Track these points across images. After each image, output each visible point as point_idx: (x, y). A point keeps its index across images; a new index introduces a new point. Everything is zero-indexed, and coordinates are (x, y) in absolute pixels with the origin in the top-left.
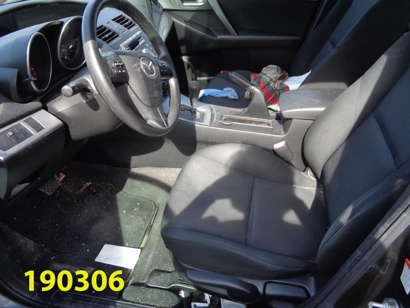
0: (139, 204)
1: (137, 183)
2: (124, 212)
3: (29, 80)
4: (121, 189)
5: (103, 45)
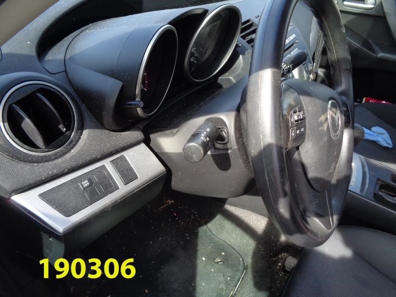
0: (223, 254)
1: (229, 226)
2: (204, 259)
3: (135, 105)
4: (206, 223)
5: (246, 50)
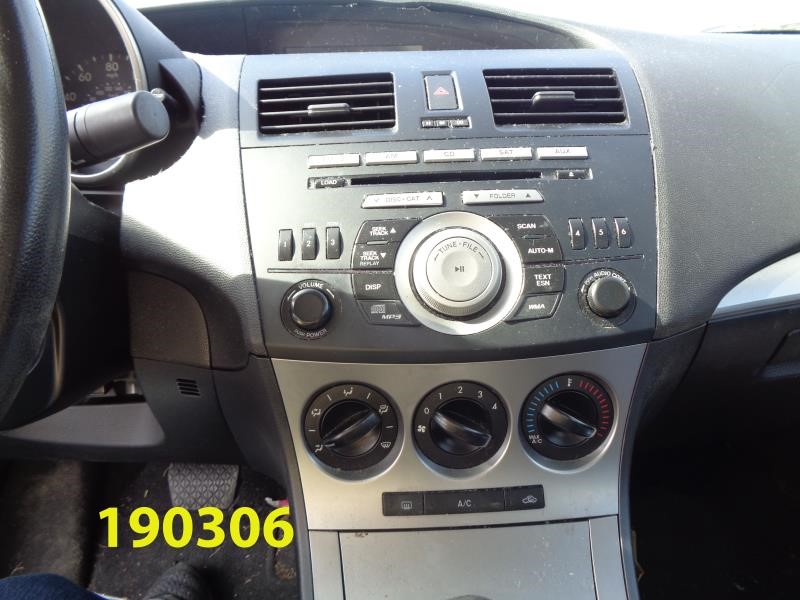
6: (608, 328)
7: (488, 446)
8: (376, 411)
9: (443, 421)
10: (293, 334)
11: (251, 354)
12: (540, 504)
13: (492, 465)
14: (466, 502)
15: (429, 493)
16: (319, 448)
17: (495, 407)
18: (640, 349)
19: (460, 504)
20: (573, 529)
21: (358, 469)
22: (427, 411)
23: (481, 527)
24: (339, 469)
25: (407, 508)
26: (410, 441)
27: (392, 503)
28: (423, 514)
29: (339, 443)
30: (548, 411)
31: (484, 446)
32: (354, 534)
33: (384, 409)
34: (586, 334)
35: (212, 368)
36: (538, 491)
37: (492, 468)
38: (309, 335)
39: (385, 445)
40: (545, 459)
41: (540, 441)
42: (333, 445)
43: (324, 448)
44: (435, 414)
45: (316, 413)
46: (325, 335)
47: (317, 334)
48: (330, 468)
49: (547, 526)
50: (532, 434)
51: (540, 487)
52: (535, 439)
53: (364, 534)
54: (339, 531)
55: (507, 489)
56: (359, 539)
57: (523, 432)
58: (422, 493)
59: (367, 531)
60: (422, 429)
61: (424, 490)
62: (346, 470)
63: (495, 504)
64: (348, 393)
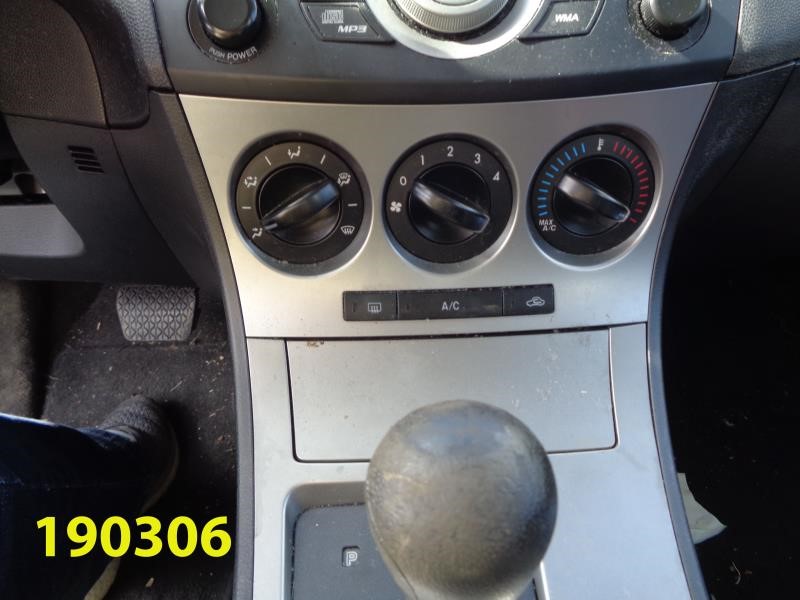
6: (667, 54)
7: (485, 231)
8: (334, 182)
9: (425, 195)
10: (207, 54)
11: (151, 88)
12: (549, 308)
13: (489, 257)
14: (454, 304)
15: (404, 293)
16: (258, 233)
17: (497, 177)
18: (706, 89)
19: (445, 307)
20: (588, 340)
21: (311, 263)
22: (403, 181)
23: (471, 335)
24: (285, 262)
25: (375, 310)
26: (380, 223)
27: (354, 305)
28: (396, 319)
29: (283, 225)
30: (568, 185)
31: (480, 232)
32: (305, 343)
33: (344, 179)
34: (635, 62)
35: (109, 126)
36: (547, 291)
37: (489, 261)
38: (230, 56)
39: (347, 230)
40: (559, 252)
41: (553, 228)
42: (275, 225)
43: (265, 232)
44: (414, 185)
45: (251, 182)
46: (254, 56)
47: (242, 55)
48: (274, 260)
49: (557, 336)
50: (544, 218)
51: (550, 286)
52: (547, 225)
53: (318, 343)
54: (286, 339)
55: (507, 289)
56: (312, 348)
57: (533, 216)
58: (395, 293)
59: (323, 339)
60: (396, 207)
61: (398, 289)
62: (295, 263)
63: (491, 307)
64: (294, 154)
